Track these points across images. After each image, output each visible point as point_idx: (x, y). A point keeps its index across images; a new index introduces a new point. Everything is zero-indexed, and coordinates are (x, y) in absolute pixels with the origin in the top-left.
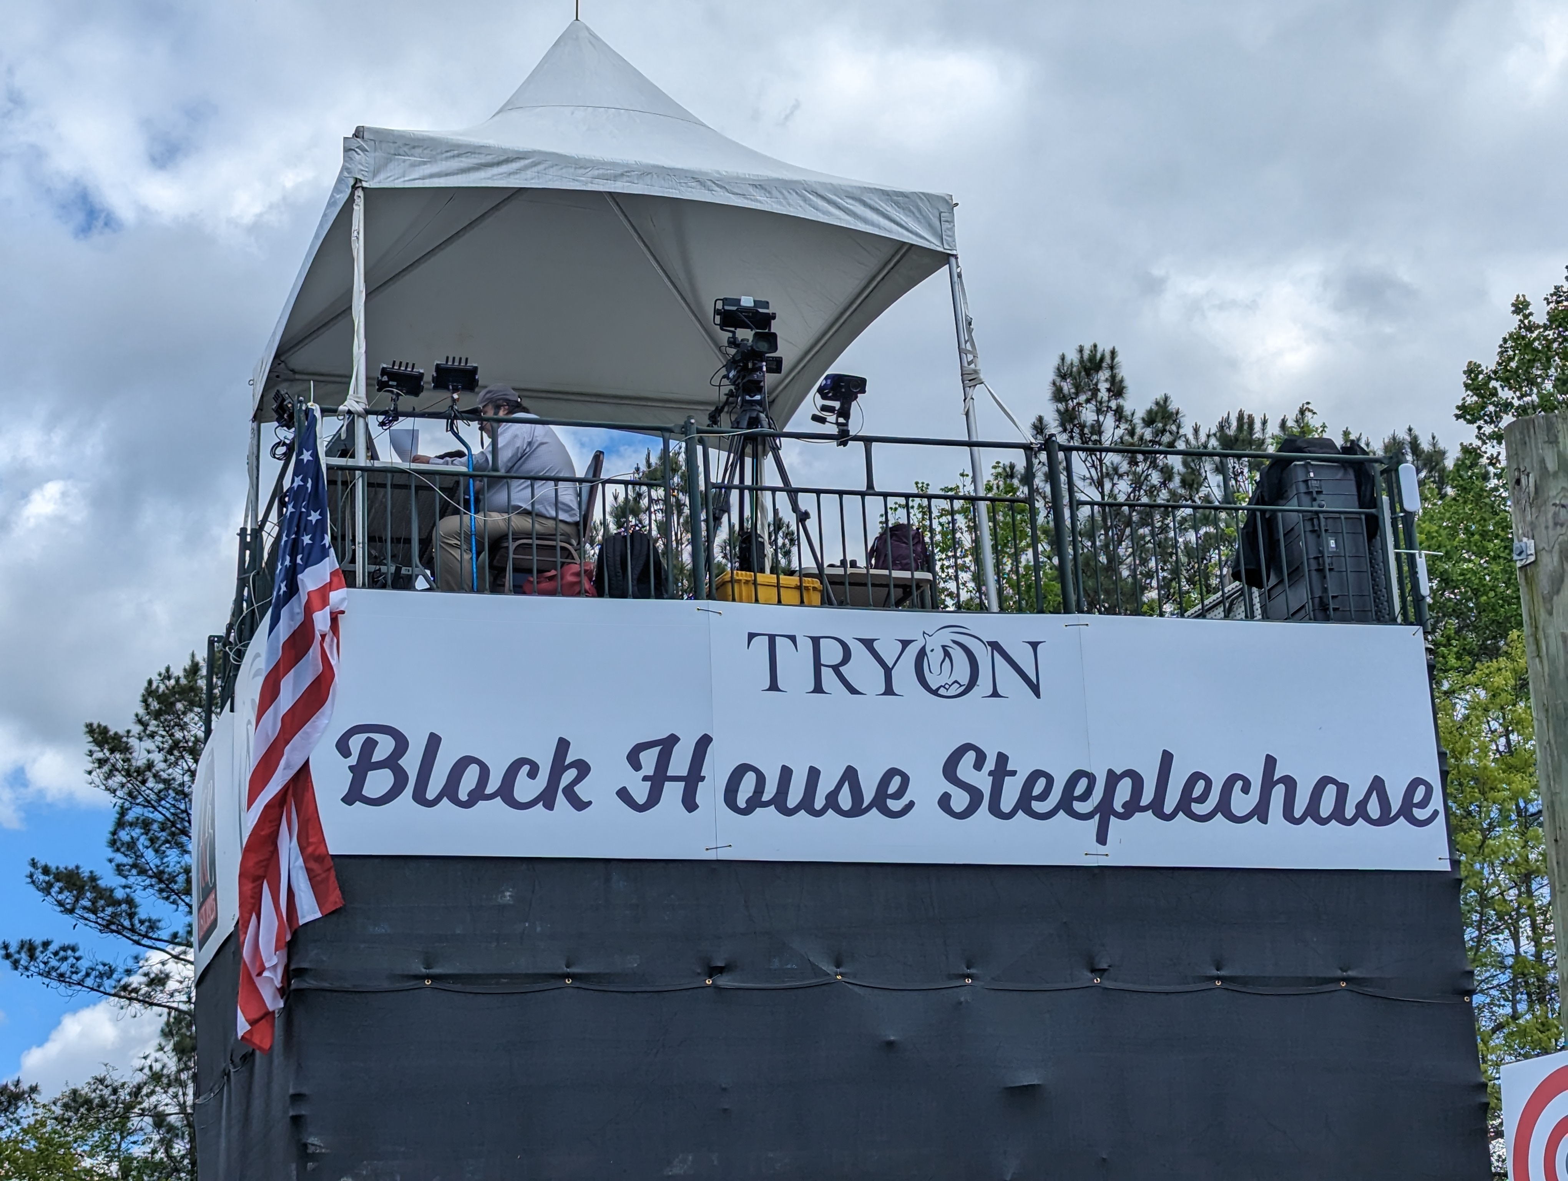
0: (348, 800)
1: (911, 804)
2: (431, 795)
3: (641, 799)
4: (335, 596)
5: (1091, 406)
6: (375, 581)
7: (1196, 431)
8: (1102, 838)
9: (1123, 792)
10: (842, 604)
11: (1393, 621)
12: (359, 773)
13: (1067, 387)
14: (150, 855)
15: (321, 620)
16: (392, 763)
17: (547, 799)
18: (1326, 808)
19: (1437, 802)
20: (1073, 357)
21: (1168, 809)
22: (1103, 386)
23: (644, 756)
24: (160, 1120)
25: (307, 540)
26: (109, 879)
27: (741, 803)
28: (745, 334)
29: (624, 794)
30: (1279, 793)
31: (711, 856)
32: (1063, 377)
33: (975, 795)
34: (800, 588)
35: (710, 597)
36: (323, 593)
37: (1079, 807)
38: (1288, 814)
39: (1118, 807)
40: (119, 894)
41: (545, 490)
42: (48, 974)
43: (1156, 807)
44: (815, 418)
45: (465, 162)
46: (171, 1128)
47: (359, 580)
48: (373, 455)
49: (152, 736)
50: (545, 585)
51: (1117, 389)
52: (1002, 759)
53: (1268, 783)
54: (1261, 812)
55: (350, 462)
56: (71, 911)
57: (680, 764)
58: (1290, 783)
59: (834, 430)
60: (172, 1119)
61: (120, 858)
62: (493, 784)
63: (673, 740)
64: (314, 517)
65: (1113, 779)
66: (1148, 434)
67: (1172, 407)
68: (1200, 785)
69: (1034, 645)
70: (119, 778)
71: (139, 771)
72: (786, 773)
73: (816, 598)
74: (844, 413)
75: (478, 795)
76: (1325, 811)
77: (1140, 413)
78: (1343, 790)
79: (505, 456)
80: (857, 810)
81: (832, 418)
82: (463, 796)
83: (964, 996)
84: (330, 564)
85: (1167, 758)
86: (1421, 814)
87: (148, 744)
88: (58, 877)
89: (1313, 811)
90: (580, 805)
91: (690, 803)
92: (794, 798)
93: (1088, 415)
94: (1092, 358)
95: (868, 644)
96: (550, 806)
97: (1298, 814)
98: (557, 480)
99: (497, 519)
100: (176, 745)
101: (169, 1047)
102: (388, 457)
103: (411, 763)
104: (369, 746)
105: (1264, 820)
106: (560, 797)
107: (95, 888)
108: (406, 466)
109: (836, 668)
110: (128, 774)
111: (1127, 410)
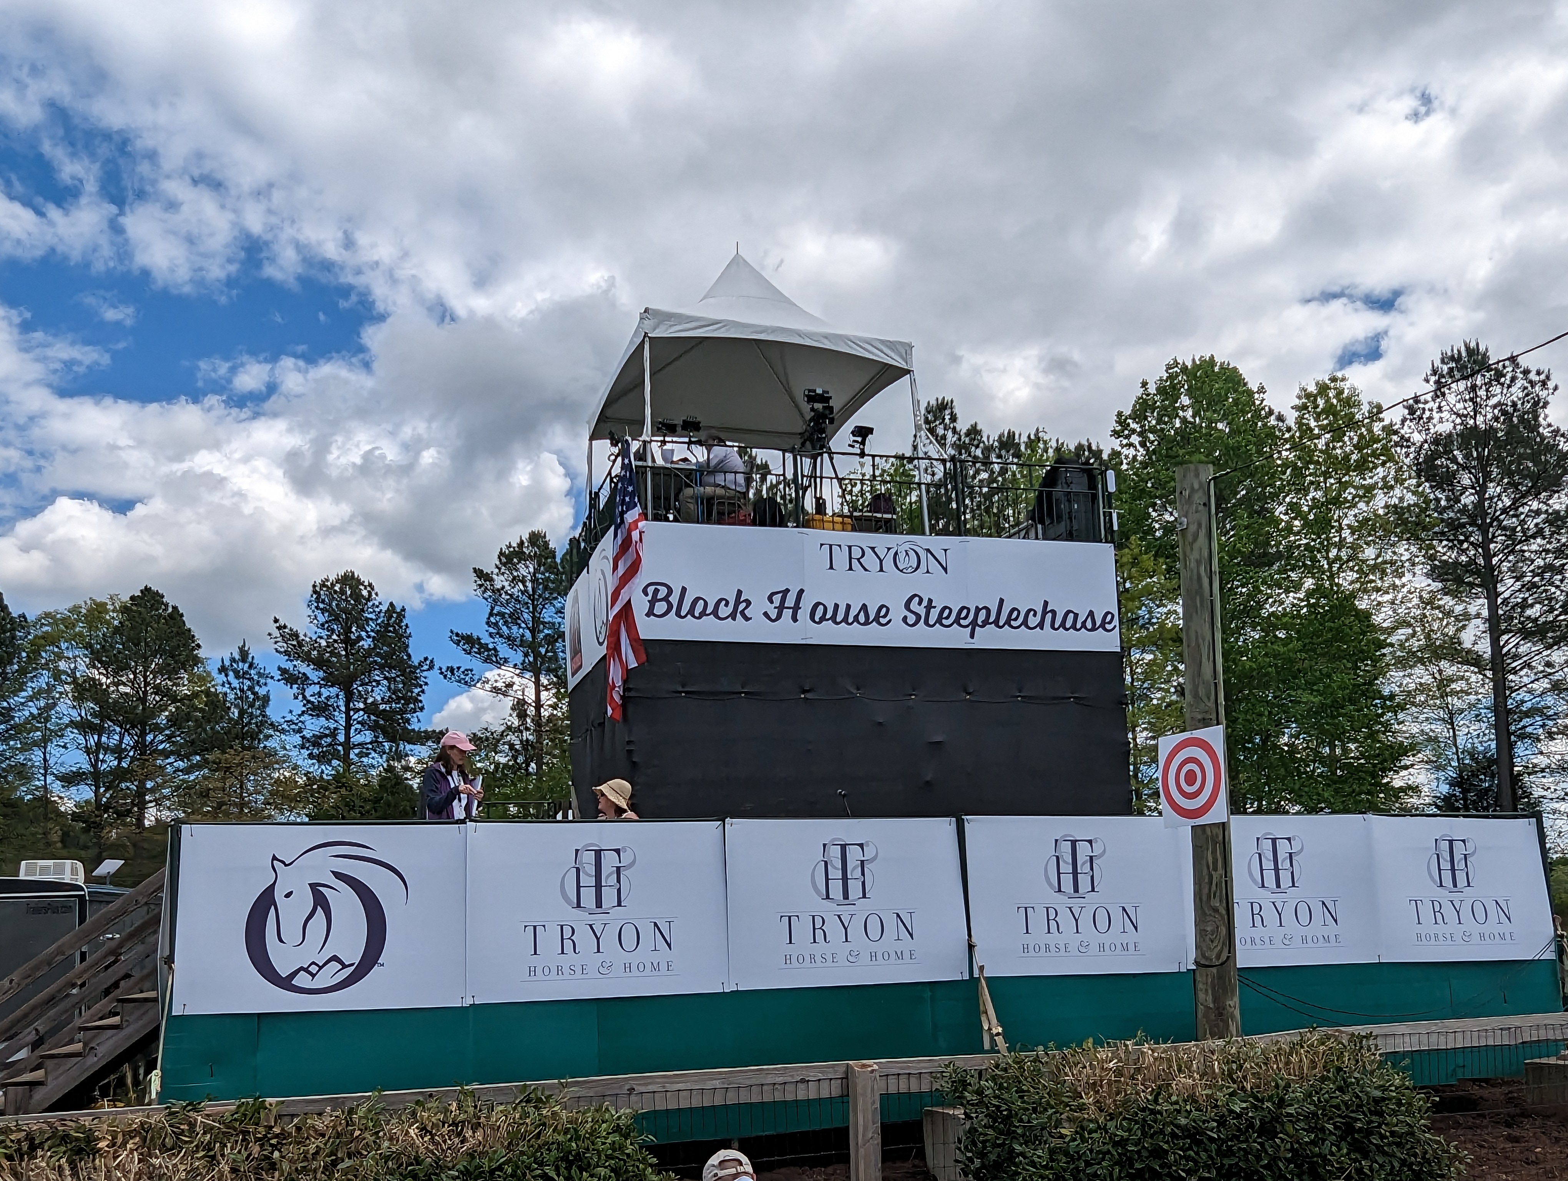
0: (648, 615)
1: (890, 621)
2: (683, 614)
3: (773, 617)
4: (640, 524)
5: (942, 426)
6: (657, 518)
7: (988, 438)
8: (972, 636)
9: (982, 615)
10: (861, 531)
11: (1101, 541)
12: (652, 603)
13: (930, 417)
14: (504, 628)
15: (635, 535)
16: (666, 599)
17: (733, 616)
18: (1069, 624)
19: (1116, 621)
20: (933, 402)
21: (1001, 624)
22: (947, 417)
23: (774, 598)
24: (512, 746)
25: (627, 499)
26: (486, 639)
27: (817, 619)
28: (818, 406)
29: (766, 614)
30: (1049, 616)
31: (804, 642)
32: (929, 412)
33: (918, 617)
34: (843, 523)
35: (803, 527)
36: (636, 522)
37: (962, 622)
38: (1052, 626)
39: (979, 622)
40: (491, 646)
41: (730, 477)
42: (459, 682)
43: (996, 623)
44: (850, 445)
45: (693, 325)
46: (516, 751)
47: (650, 517)
48: (654, 460)
49: (503, 574)
50: (731, 521)
51: (954, 419)
52: (930, 601)
53: (1044, 613)
54: (1041, 625)
55: (645, 464)
56: (469, 653)
57: (790, 601)
58: (1054, 612)
59: (858, 451)
60: (517, 747)
61: (491, 630)
62: (709, 610)
63: (787, 591)
64: (630, 489)
65: (978, 610)
66: (967, 441)
67: (978, 428)
68: (1015, 613)
69: (946, 550)
70: (489, 593)
71: (498, 590)
72: (836, 606)
73: (850, 527)
74: (863, 443)
75: (703, 614)
76: (1068, 625)
77: (964, 431)
78: (1076, 616)
79: (713, 463)
80: (867, 623)
81: (857, 445)
82: (697, 614)
83: (911, 703)
84: (638, 510)
85: (1002, 601)
86: (1108, 627)
87: (501, 578)
88: (463, 637)
89: (1063, 625)
90: (747, 619)
91: (795, 619)
92: (840, 617)
93: (940, 431)
94: (943, 402)
95: (873, 549)
96: (734, 619)
97: (1056, 626)
98: (736, 473)
99: (709, 490)
100: (514, 578)
101: (515, 715)
102: (660, 462)
103: (674, 599)
104: (656, 591)
105: (1042, 629)
106: (738, 615)
107: (480, 644)
108: (669, 465)
109: (858, 560)
110: (493, 591)
111: (958, 429)
